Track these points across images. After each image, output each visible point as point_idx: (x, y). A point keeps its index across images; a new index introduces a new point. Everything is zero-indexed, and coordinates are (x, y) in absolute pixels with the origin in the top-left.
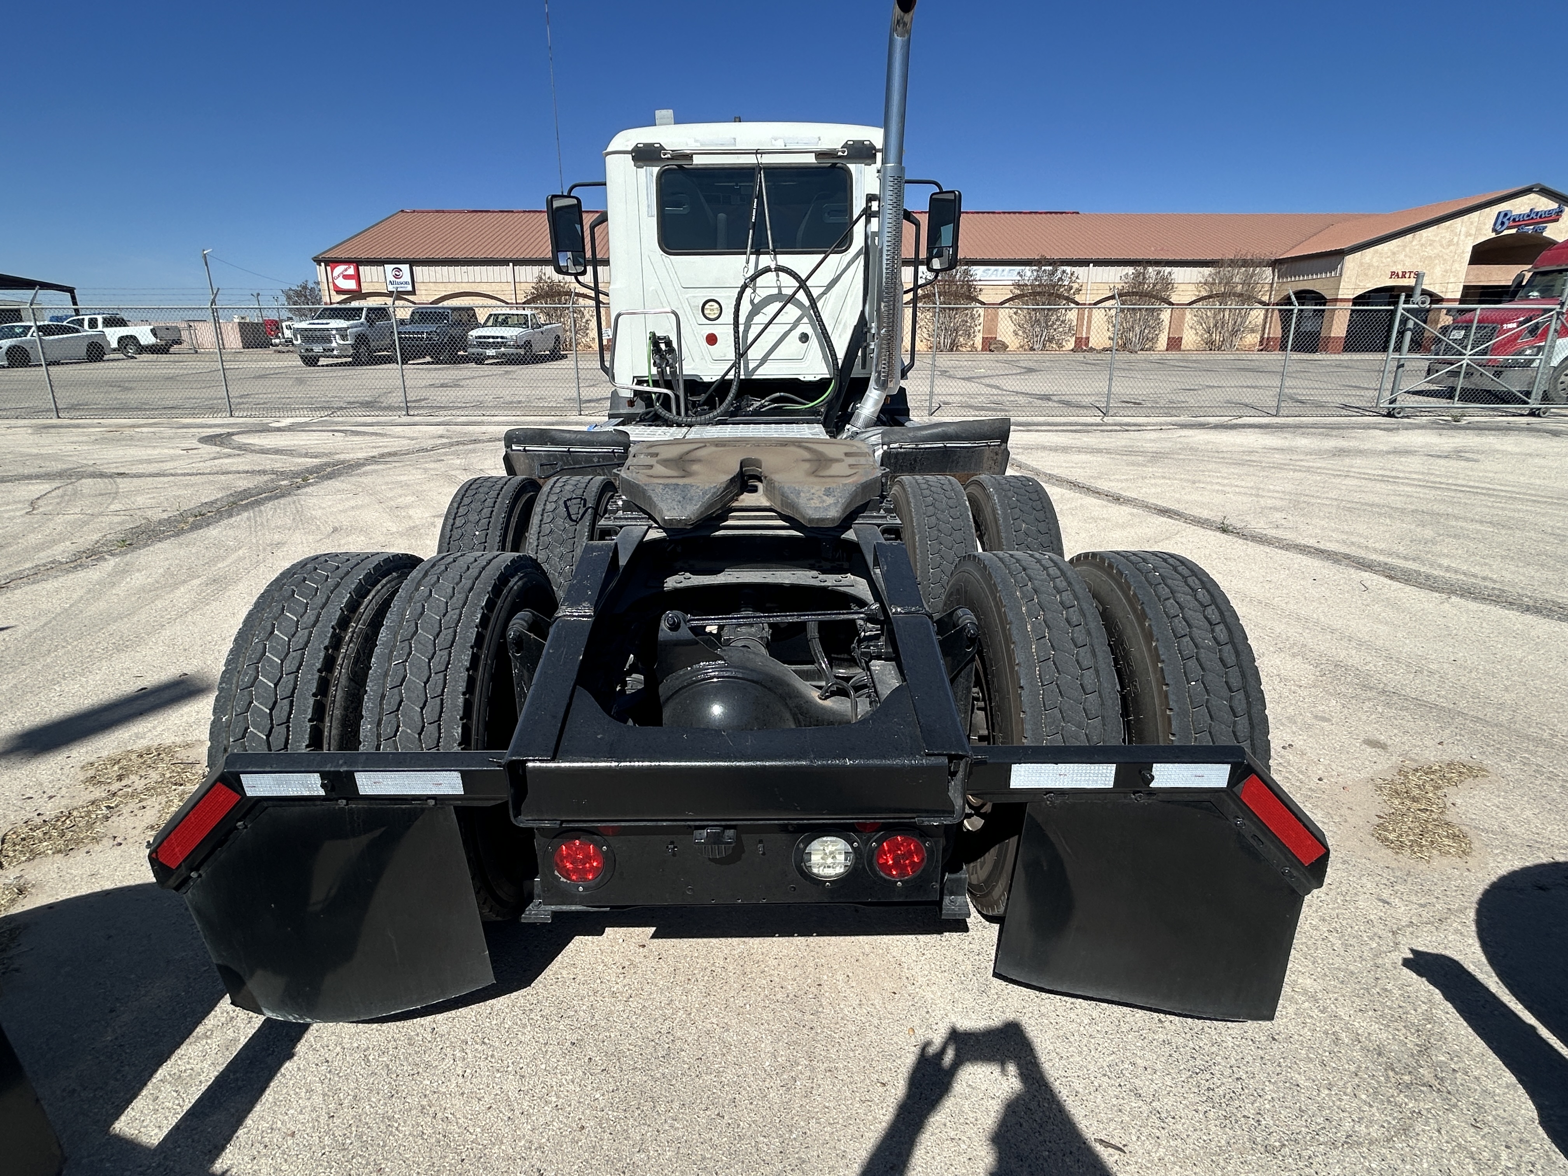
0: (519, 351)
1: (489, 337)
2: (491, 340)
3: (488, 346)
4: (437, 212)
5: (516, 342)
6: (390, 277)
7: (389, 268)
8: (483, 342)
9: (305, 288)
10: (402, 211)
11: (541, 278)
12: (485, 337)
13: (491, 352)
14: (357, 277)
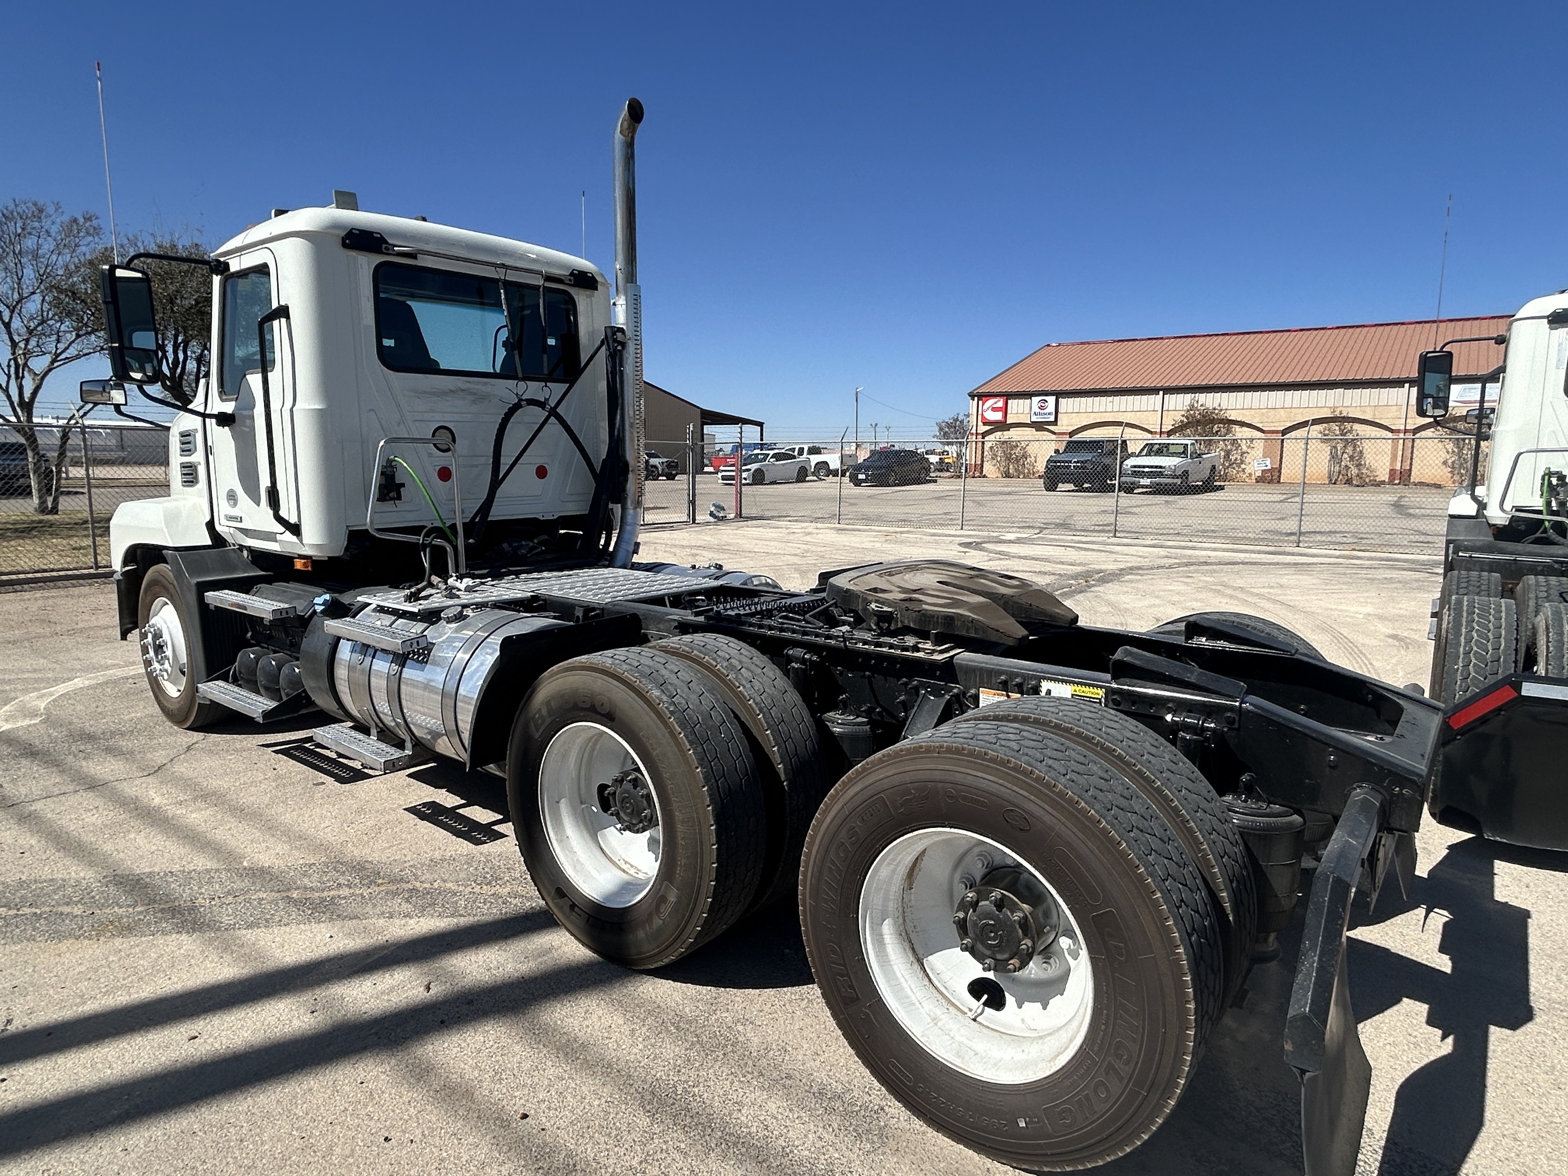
0: (1175, 481)
1: (1144, 467)
2: (1146, 470)
3: (1143, 475)
4: (1082, 343)
5: (1174, 472)
6: (1035, 409)
7: (1035, 400)
8: (1138, 472)
9: (956, 420)
10: (1048, 345)
11: (1193, 406)
12: (1139, 467)
13: (1146, 481)
14: (1005, 410)
